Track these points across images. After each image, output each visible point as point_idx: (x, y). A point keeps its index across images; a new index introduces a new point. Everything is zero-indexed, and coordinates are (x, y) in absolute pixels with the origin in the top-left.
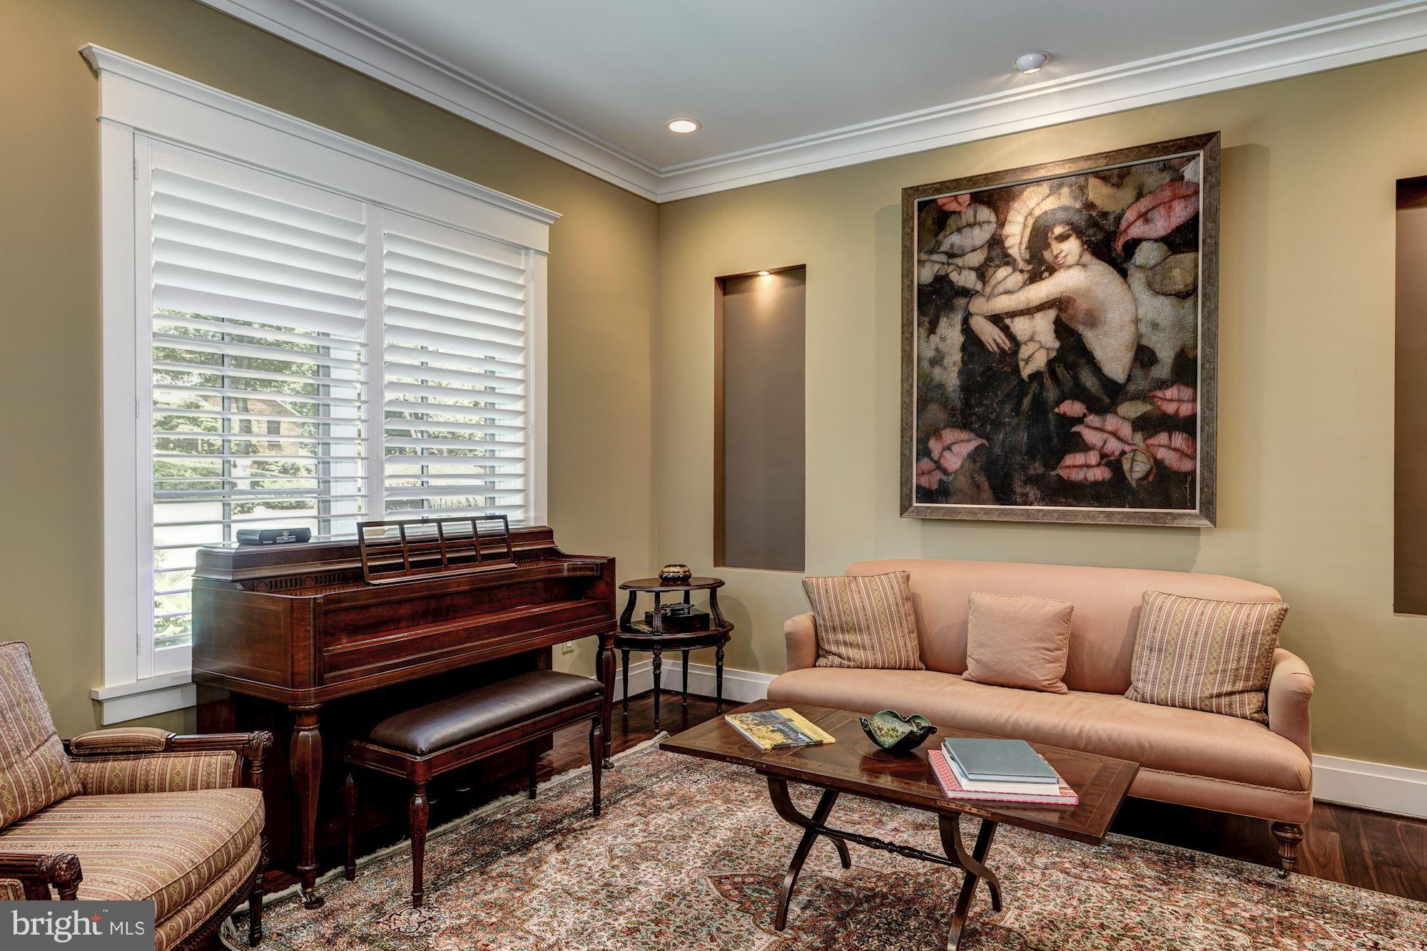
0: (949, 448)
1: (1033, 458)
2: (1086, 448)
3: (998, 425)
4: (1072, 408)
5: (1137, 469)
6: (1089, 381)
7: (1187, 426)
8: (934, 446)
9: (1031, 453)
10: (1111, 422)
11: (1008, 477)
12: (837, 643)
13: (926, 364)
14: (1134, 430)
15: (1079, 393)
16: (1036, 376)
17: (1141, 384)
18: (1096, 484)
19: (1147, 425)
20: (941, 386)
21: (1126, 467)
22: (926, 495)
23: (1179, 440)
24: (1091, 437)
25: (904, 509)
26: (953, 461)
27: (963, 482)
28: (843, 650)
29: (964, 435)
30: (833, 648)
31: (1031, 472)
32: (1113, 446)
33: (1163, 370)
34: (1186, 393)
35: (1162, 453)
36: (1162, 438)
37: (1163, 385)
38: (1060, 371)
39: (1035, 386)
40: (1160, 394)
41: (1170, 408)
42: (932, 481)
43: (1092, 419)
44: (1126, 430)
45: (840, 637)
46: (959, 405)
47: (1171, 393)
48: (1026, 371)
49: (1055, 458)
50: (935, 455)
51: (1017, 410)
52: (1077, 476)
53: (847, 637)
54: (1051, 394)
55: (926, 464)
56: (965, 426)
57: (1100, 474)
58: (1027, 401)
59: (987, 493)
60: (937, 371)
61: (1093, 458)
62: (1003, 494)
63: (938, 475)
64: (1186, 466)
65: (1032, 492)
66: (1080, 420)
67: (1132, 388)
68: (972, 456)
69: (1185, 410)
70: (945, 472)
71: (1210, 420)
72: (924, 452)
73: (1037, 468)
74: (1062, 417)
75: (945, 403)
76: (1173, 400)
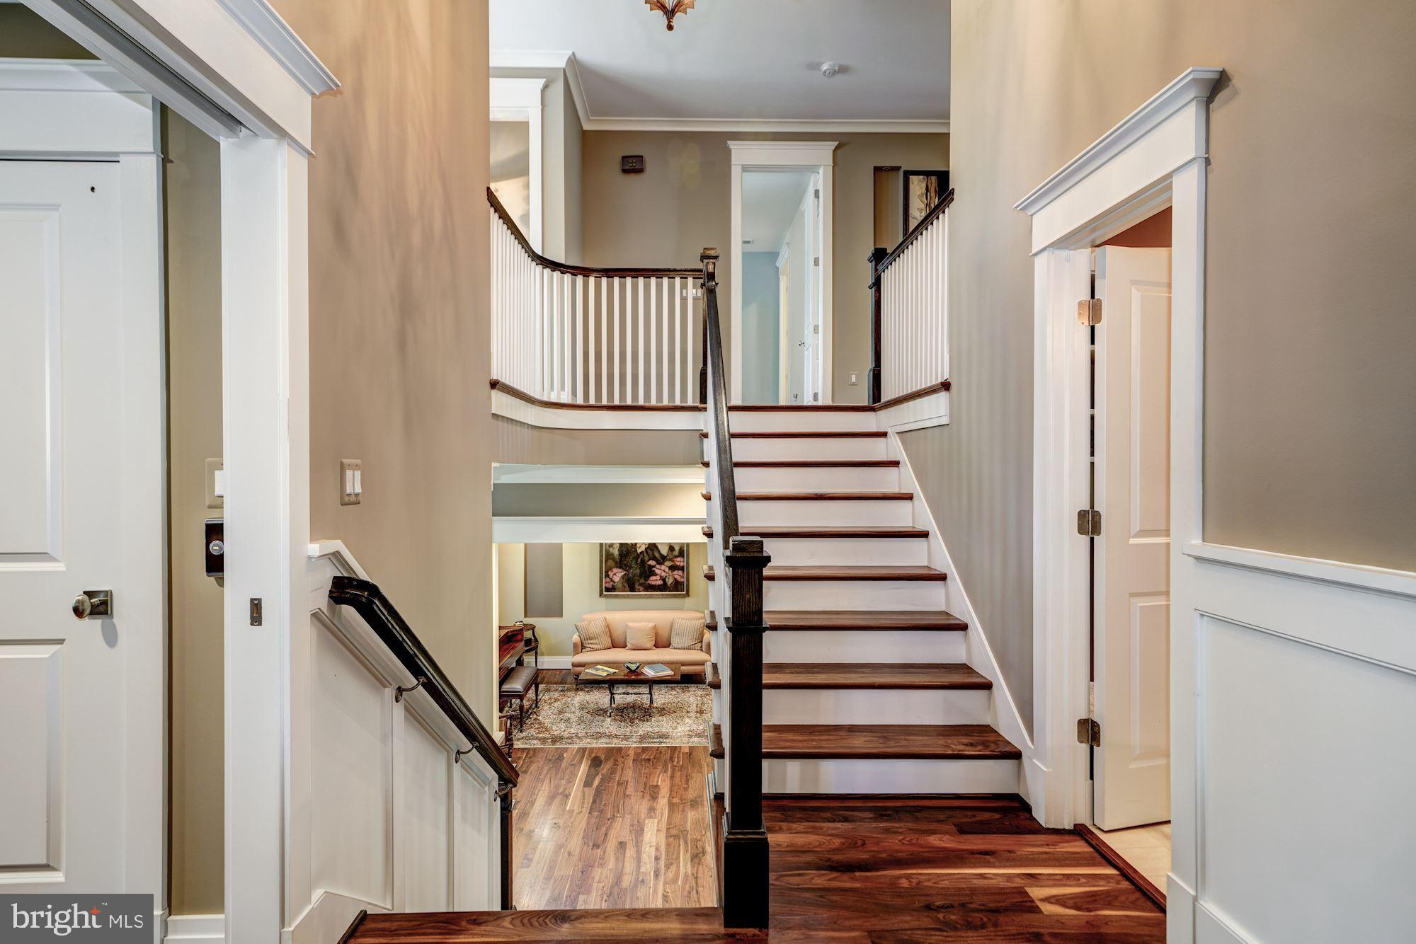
0: (615, 574)
1: (641, 578)
2: (656, 575)
3: (630, 567)
4: (652, 563)
5: (670, 581)
6: (657, 555)
7: (682, 569)
8: (611, 574)
9: (641, 576)
10: (663, 567)
11: (634, 584)
12: (589, 644)
13: (607, 547)
14: (669, 569)
15: (654, 558)
16: (642, 552)
17: (671, 556)
18: (659, 585)
19: (673, 568)
20: (612, 554)
21: (667, 580)
22: (608, 590)
23: (680, 573)
24: (658, 571)
25: (601, 595)
26: (617, 579)
27: (620, 585)
28: (590, 646)
29: (620, 570)
30: (588, 646)
31: (641, 582)
32: (663, 574)
33: (676, 553)
34: (682, 559)
35: (676, 576)
36: (676, 572)
37: (676, 557)
38: (649, 551)
39: (642, 556)
40: (675, 559)
41: (678, 564)
42: (609, 585)
43: (658, 566)
44: (667, 569)
45: (589, 642)
46: (618, 560)
47: (678, 559)
48: (639, 551)
49: (647, 578)
50: (611, 576)
51: (636, 563)
52: (654, 583)
53: (592, 641)
54: (646, 558)
55: (608, 580)
56: (620, 568)
57: (660, 582)
58: (639, 560)
59: (627, 588)
60: (611, 549)
61: (658, 578)
62: (632, 589)
63: (612, 583)
64: (682, 580)
65: (641, 588)
66: (654, 567)
67: (668, 557)
68: (622, 577)
69: (682, 564)
70: (614, 582)
71: (688, 568)
72: (607, 576)
73: (642, 581)
74: (649, 565)
75: (614, 559)
76: (679, 562)
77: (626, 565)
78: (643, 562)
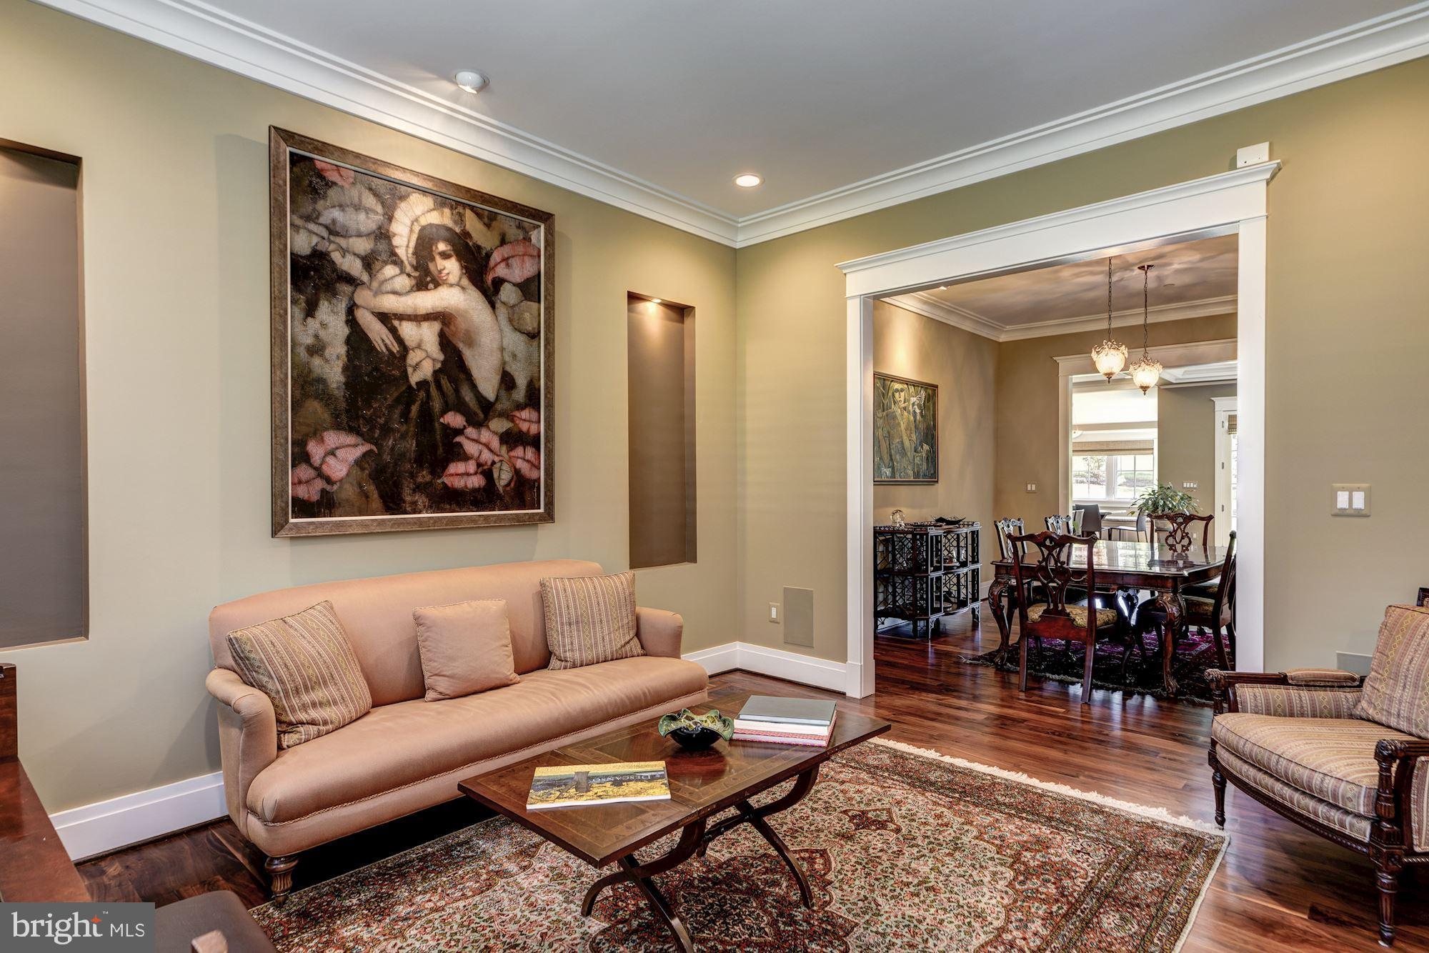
0: (332, 453)
1: (421, 466)
2: (465, 458)
3: (387, 430)
4: (454, 419)
5: (503, 477)
6: (468, 396)
7: (534, 442)
8: (316, 450)
9: (419, 461)
10: (485, 435)
11: (397, 485)
12: (304, 707)
13: (302, 353)
14: (501, 442)
15: (461, 407)
16: (423, 384)
17: (504, 405)
18: (474, 490)
19: (512, 439)
20: (321, 380)
21: (496, 475)
22: (303, 508)
23: (530, 453)
24: (471, 448)
25: (277, 528)
26: (338, 468)
27: (349, 492)
28: (314, 714)
29: (350, 439)
30: (303, 716)
31: (420, 480)
32: (487, 456)
33: (520, 394)
34: (534, 415)
35: (520, 464)
36: (519, 451)
37: (520, 407)
38: (445, 382)
39: (422, 394)
40: (517, 414)
41: (524, 427)
42: (311, 492)
43: (470, 431)
44: (495, 443)
46: (343, 405)
47: (525, 414)
48: (414, 379)
49: (439, 467)
50: (316, 460)
51: (405, 415)
52: (458, 483)
54: (437, 404)
55: (305, 472)
56: (352, 430)
57: (476, 482)
58: (415, 409)
59: (376, 502)
60: (317, 362)
61: (471, 467)
62: (392, 503)
63: (319, 484)
64: (534, 475)
65: (421, 500)
66: (460, 432)
67: (499, 407)
68: (359, 463)
69: (534, 429)
70: (328, 480)
71: (550, 439)
72: (302, 457)
73: (424, 476)
74: (446, 427)
75: (325, 397)
76: (526, 421)
77: (370, 421)
78: (427, 417)
